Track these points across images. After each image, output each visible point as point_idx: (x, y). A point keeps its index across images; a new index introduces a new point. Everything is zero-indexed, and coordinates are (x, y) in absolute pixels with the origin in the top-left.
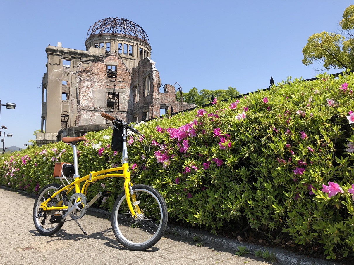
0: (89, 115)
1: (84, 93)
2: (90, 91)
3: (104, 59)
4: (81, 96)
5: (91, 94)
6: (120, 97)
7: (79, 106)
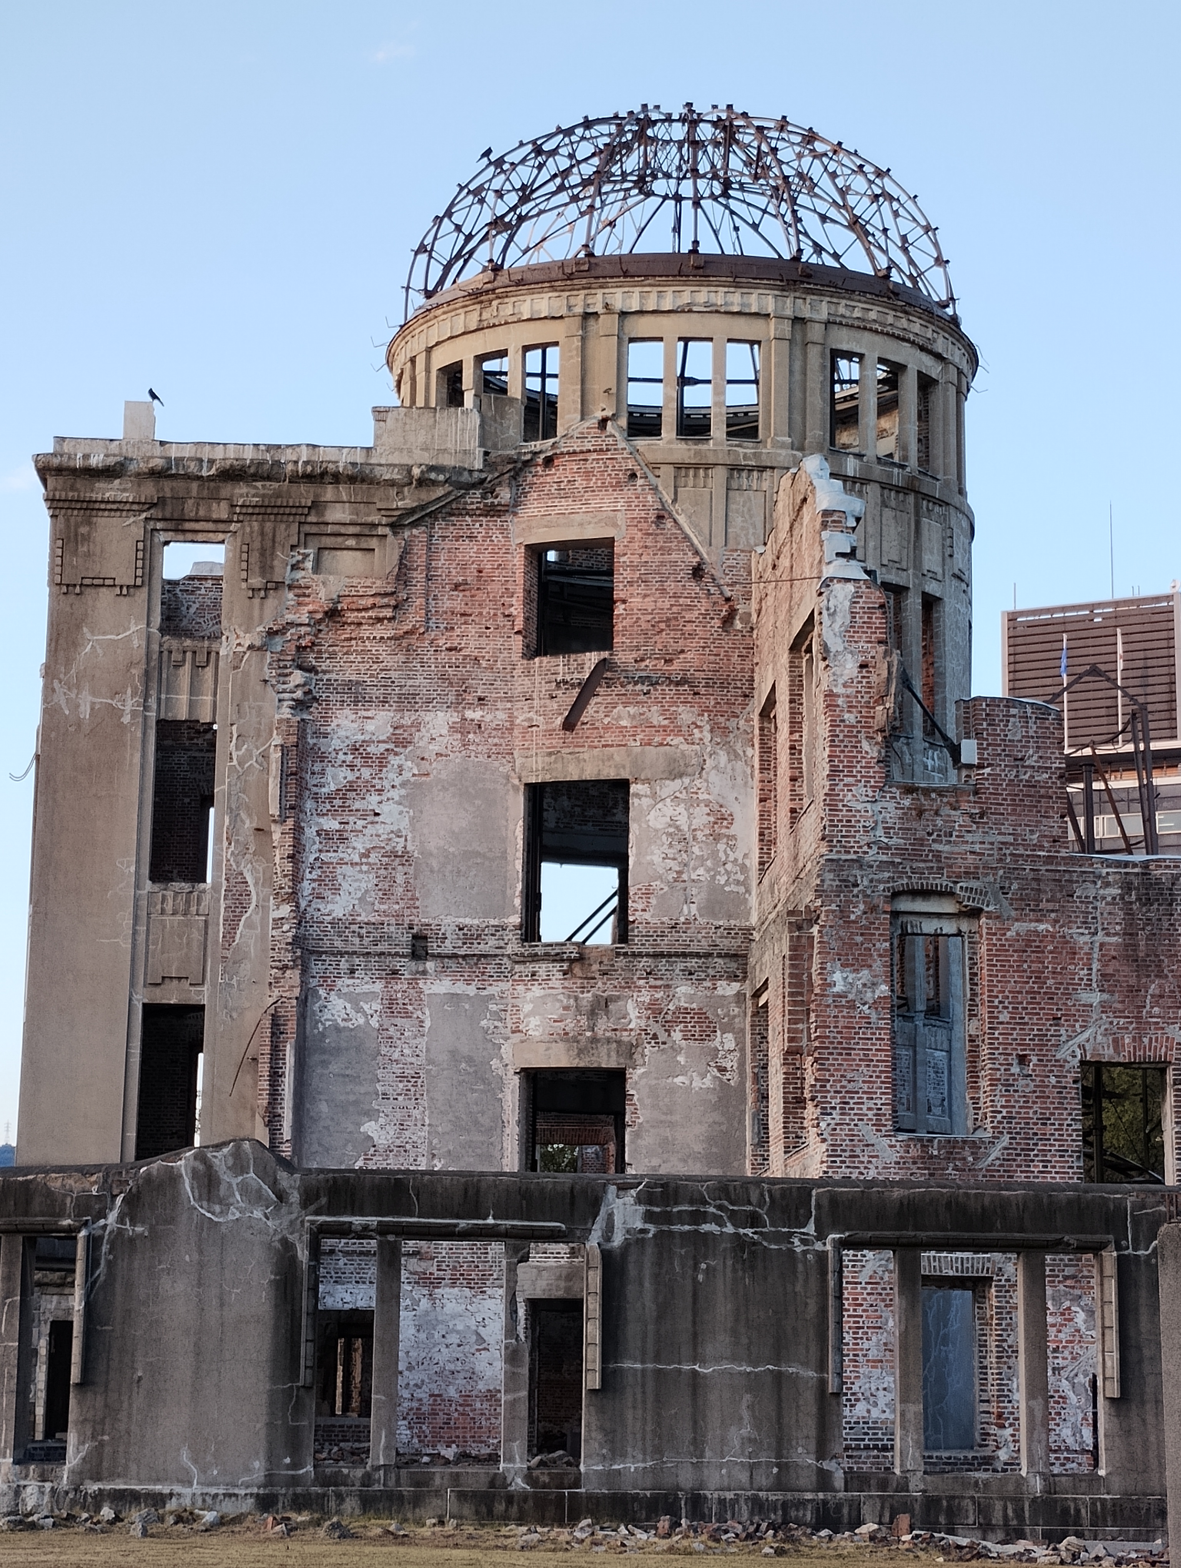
0: (370, 996)
1: (333, 812)
2: (380, 791)
3: (505, 495)
4: (310, 832)
5: (389, 811)
6: (634, 827)
7: (286, 927)
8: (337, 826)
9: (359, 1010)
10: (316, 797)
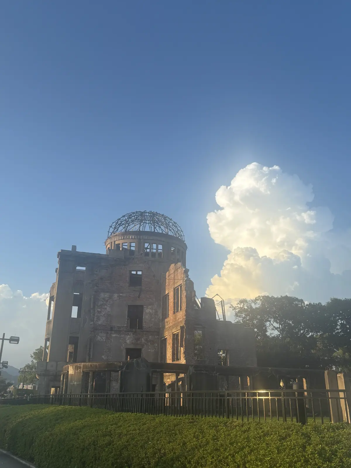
0: (104, 336)
1: (100, 308)
3: (127, 263)
4: (96, 311)
5: (108, 308)
6: (144, 312)
7: (92, 325)
8: (100, 310)
9: (102, 338)
10: (97, 306)
